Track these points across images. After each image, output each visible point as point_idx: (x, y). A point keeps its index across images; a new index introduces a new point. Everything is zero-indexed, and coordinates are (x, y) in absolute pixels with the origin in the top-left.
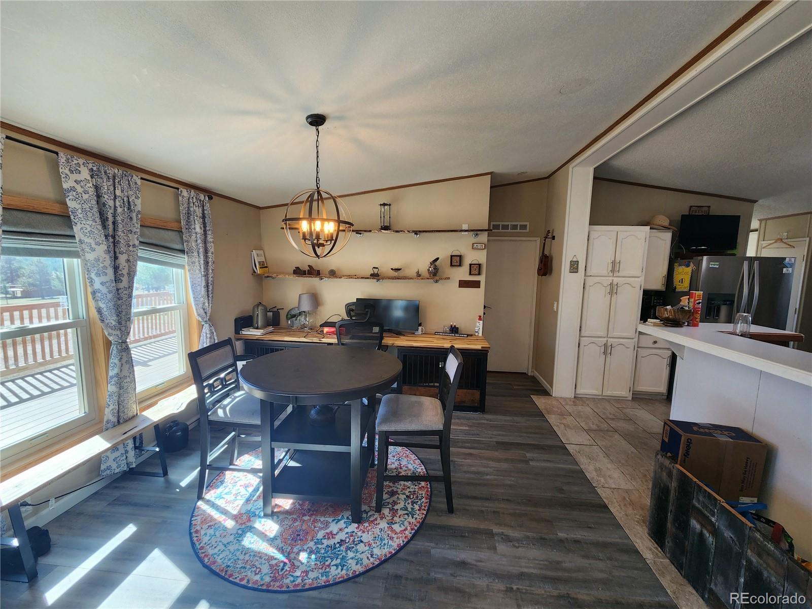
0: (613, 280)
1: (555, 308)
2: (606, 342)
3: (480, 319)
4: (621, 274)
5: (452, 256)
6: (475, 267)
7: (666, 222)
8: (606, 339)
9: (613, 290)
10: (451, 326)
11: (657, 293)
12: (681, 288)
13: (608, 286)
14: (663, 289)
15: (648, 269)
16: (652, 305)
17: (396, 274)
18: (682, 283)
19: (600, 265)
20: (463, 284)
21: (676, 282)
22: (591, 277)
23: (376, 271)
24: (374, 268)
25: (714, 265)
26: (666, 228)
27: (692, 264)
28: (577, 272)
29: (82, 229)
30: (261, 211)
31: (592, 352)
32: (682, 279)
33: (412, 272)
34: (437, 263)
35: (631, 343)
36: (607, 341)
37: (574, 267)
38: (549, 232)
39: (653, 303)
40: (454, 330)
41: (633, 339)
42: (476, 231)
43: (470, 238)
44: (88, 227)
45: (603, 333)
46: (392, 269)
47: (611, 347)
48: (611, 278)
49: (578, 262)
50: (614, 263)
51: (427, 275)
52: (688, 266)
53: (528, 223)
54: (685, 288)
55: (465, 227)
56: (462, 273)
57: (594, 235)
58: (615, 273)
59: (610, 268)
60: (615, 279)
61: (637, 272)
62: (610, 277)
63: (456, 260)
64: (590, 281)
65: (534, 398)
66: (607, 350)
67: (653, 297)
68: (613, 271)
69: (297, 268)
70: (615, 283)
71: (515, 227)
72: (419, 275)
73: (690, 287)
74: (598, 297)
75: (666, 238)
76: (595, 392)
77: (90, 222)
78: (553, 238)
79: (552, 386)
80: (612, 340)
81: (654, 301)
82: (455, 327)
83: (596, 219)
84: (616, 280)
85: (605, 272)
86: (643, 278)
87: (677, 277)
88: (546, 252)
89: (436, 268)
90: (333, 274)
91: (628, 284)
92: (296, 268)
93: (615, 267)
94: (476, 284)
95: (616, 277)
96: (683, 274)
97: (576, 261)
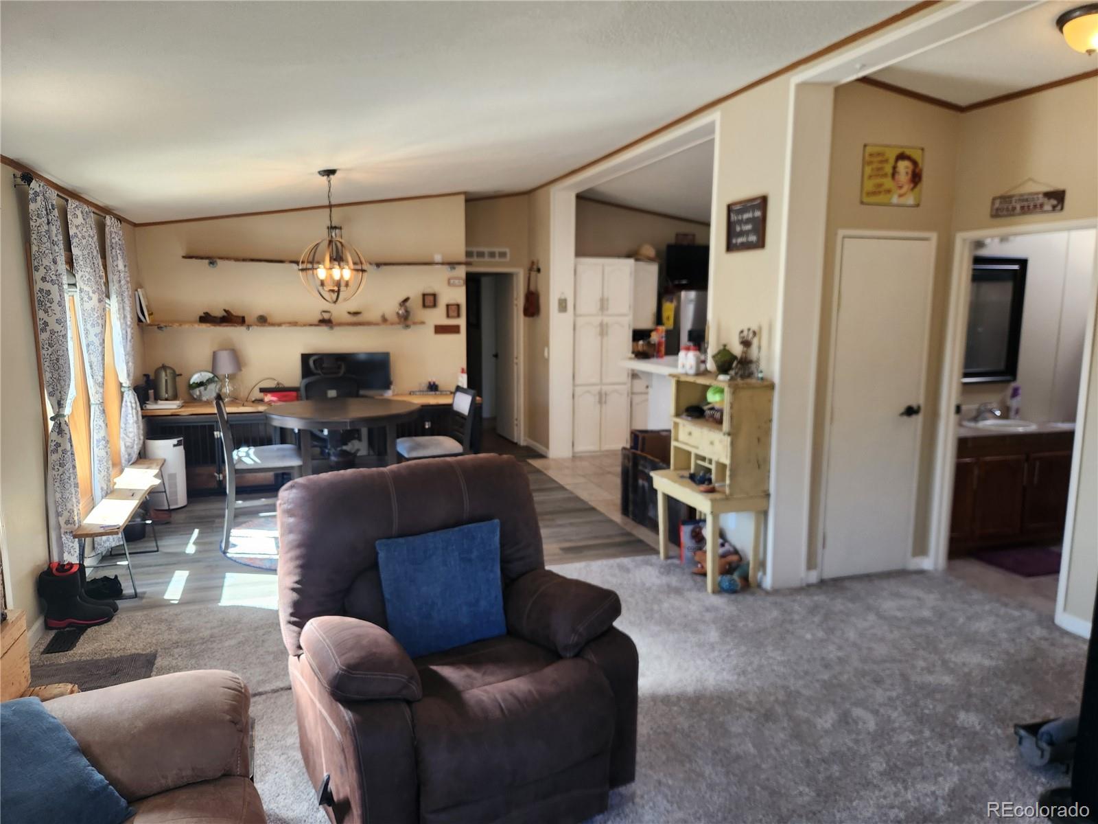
0: (602, 320)
1: (546, 354)
2: (600, 390)
3: (463, 372)
4: (610, 312)
5: (424, 295)
6: (454, 307)
7: (652, 253)
8: (599, 387)
9: (603, 330)
10: (430, 383)
12: (667, 326)
13: (598, 326)
14: (653, 327)
15: (636, 307)
17: (354, 319)
18: (668, 320)
19: (588, 303)
20: (440, 329)
21: (664, 320)
22: (581, 317)
23: (326, 316)
24: (324, 312)
26: (650, 260)
27: (675, 300)
28: (566, 311)
29: (82, 277)
30: (137, 229)
31: (588, 402)
32: (668, 316)
33: (374, 315)
34: (408, 304)
35: (625, 389)
36: (601, 388)
37: (563, 306)
38: (533, 263)
40: (433, 387)
41: (626, 384)
42: (452, 265)
43: (445, 272)
44: (86, 274)
45: (595, 380)
46: (349, 313)
47: (606, 395)
48: (600, 318)
49: (566, 299)
50: (602, 300)
51: (396, 319)
52: (671, 301)
53: (507, 250)
54: (671, 326)
55: (438, 258)
56: (438, 316)
57: (580, 268)
58: (604, 312)
59: (599, 306)
60: (604, 318)
61: (625, 310)
62: (599, 316)
63: (430, 300)
64: (580, 321)
65: (531, 461)
66: (602, 398)
68: (602, 309)
69: (207, 314)
70: (605, 322)
71: (492, 255)
72: (384, 320)
73: (674, 325)
74: (589, 340)
75: (651, 272)
76: (592, 448)
77: (88, 269)
78: (539, 270)
79: (547, 446)
80: (605, 387)
82: (434, 383)
83: (582, 250)
84: (606, 320)
85: (594, 311)
86: (631, 316)
87: (665, 314)
88: (532, 288)
89: (407, 311)
90: (263, 320)
91: (617, 323)
92: (204, 313)
93: (603, 304)
94: (454, 330)
95: (606, 315)
97: (564, 299)
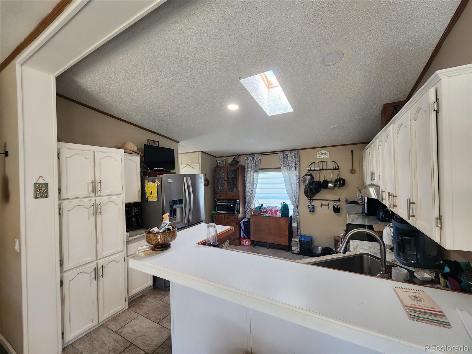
0: (95, 200)
1: (17, 247)
2: (96, 266)
4: (103, 193)
7: (135, 149)
8: (95, 263)
9: (97, 210)
11: (135, 204)
12: (151, 198)
13: (90, 207)
14: (140, 200)
16: (133, 215)
18: (152, 195)
21: (148, 195)
22: (68, 201)
25: (170, 180)
26: (135, 153)
27: (156, 181)
28: (47, 197)
32: (152, 192)
35: (121, 256)
36: (97, 263)
37: (41, 190)
39: (134, 213)
41: (122, 251)
45: (92, 258)
47: (103, 268)
48: (93, 199)
49: (47, 184)
50: (94, 183)
52: (154, 182)
54: (154, 198)
57: (65, 154)
58: (97, 194)
59: (91, 188)
60: (97, 198)
61: (118, 190)
62: (92, 197)
64: (66, 206)
66: (98, 273)
67: (133, 208)
68: (94, 190)
70: (98, 203)
73: (158, 197)
75: (136, 161)
78: (6, 154)
80: (102, 260)
81: (134, 211)
84: (99, 200)
85: (86, 193)
86: (124, 195)
87: (148, 191)
91: (111, 202)
93: (96, 186)
95: (98, 196)
96: (152, 187)
97: (43, 184)
